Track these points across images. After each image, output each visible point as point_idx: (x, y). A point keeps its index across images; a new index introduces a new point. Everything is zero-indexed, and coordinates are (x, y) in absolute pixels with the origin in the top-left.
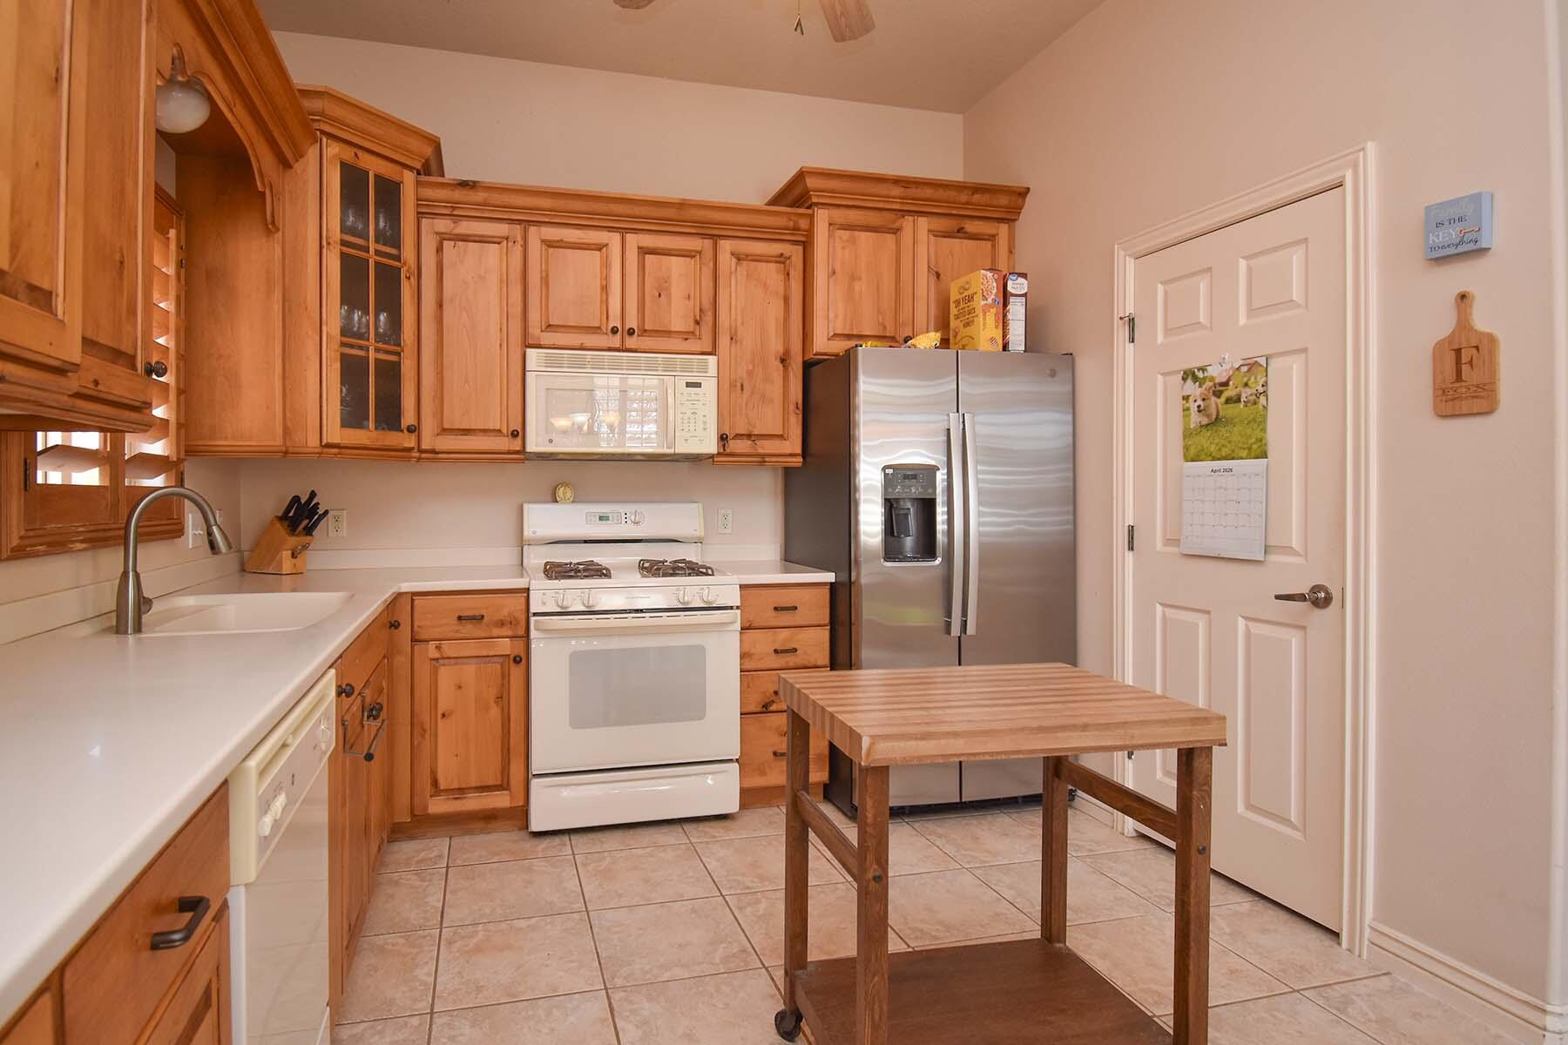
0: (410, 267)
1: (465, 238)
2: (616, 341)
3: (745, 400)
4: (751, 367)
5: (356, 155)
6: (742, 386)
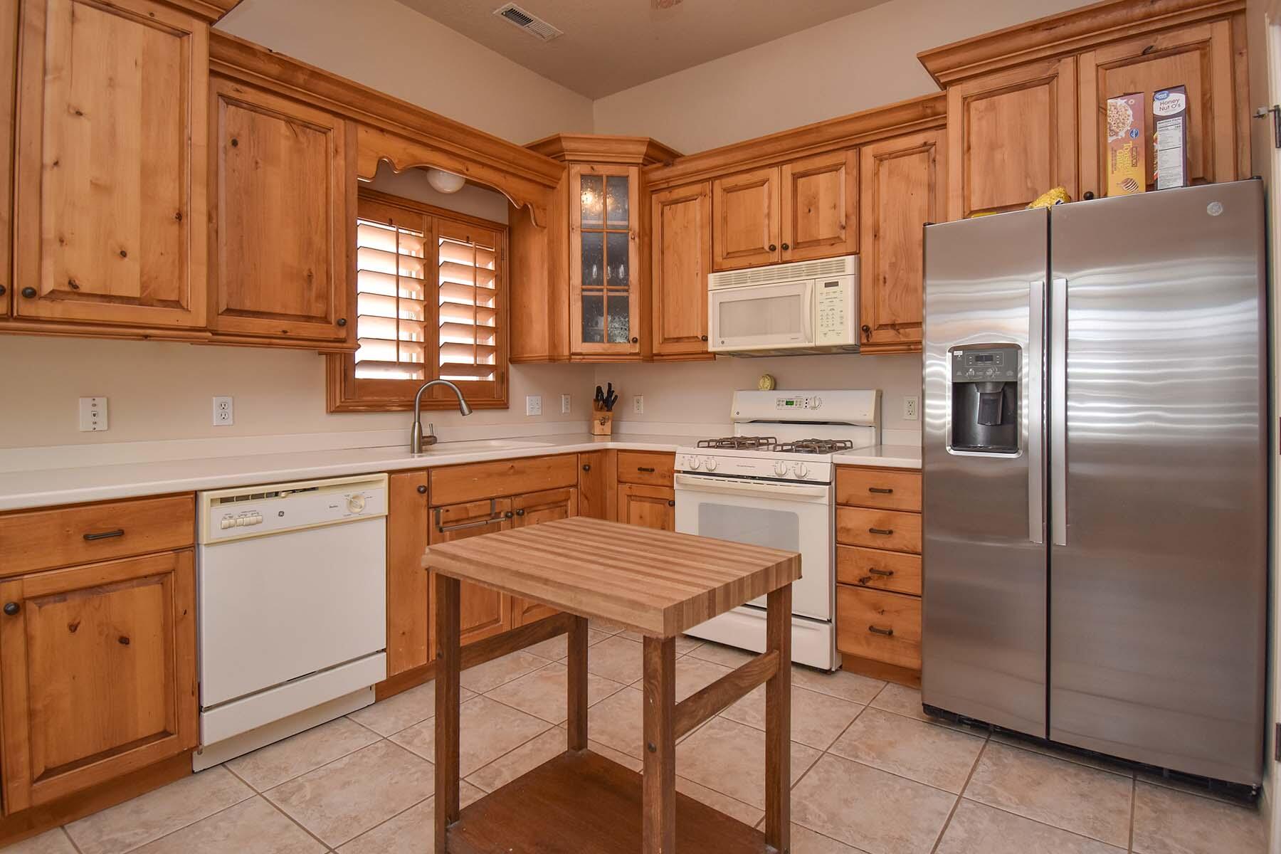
0: (634, 232)
1: (676, 202)
2: (775, 256)
3: (888, 292)
4: (894, 260)
5: (592, 168)
6: (885, 278)
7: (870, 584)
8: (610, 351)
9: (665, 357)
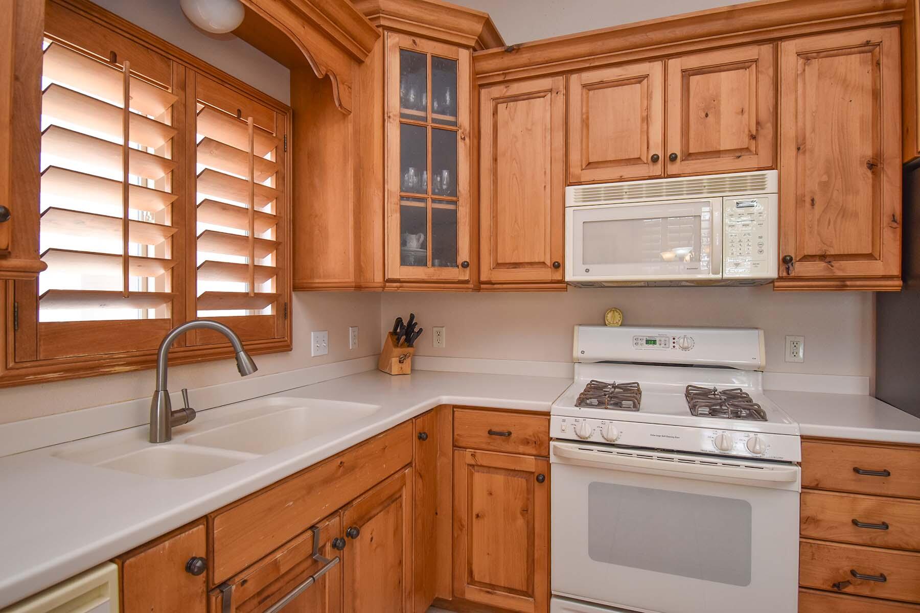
0: (465, 130)
1: (515, 98)
2: (657, 169)
3: (817, 217)
4: (825, 178)
5: (414, 42)
6: (813, 200)
7: (850, 589)
8: (435, 278)
9: (496, 286)
